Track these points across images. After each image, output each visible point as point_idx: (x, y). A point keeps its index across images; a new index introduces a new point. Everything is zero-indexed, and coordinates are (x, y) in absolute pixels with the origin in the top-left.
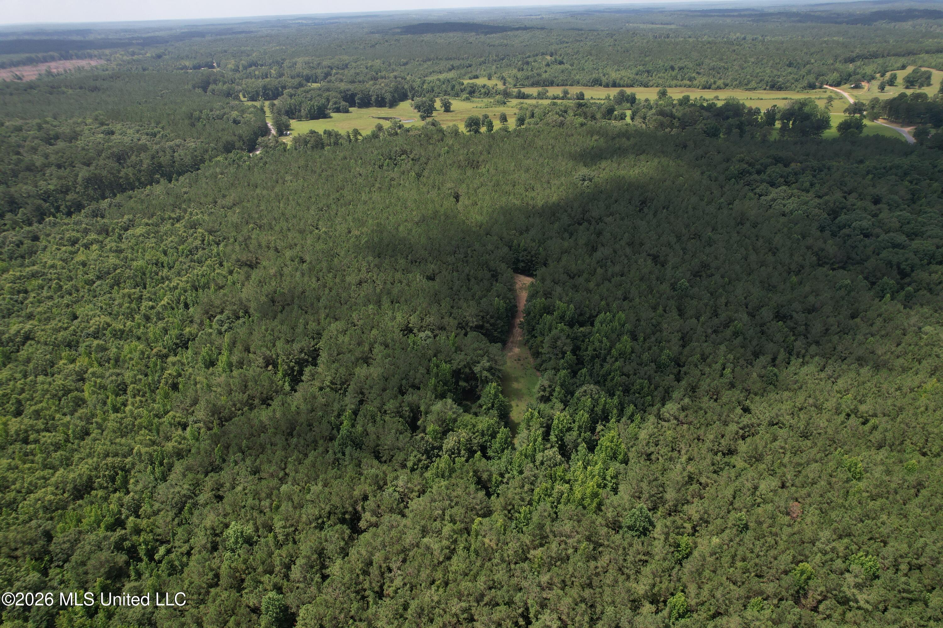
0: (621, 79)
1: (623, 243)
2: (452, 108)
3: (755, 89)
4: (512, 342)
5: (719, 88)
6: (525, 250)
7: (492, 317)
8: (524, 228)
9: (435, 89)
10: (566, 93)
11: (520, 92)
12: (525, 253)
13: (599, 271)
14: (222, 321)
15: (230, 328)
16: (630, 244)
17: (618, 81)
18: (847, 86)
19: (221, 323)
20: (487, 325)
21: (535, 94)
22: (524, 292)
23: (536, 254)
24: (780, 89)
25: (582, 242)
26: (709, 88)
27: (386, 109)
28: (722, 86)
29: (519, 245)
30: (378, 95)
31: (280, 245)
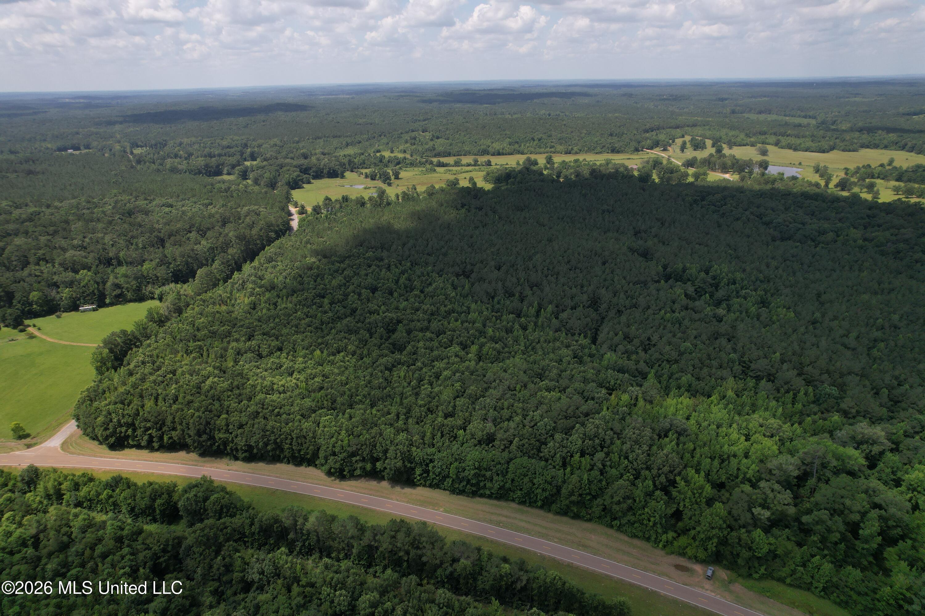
0: (503, 149)
2: (400, 176)
3: (601, 153)
5: (576, 153)
9: (366, 161)
10: (476, 161)
11: (439, 162)
17: (501, 151)
18: (658, 149)
21: (452, 163)
24: (618, 152)
26: (570, 153)
27: (338, 179)
28: (578, 151)
30: (330, 168)
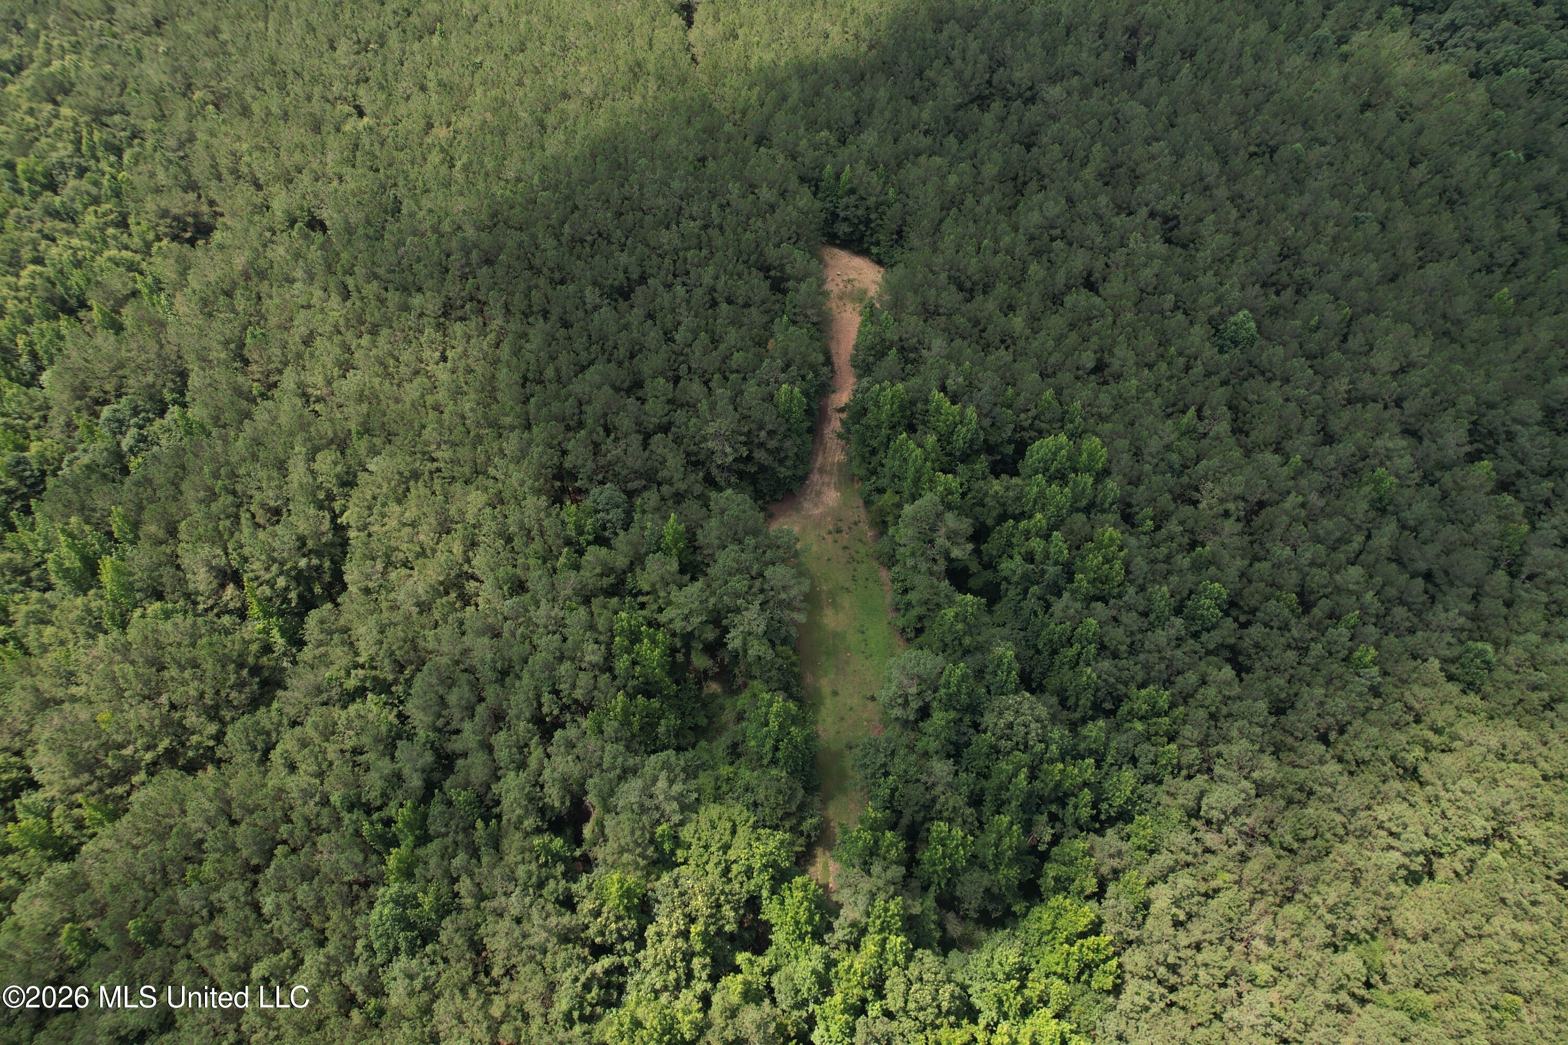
1: (1088, 173)
4: (822, 471)
6: (852, 191)
7: (771, 433)
8: (850, 120)
12: (852, 200)
13: (1035, 269)
14: (121, 422)
15: (143, 439)
16: (1107, 178)
19: (119, 426)
20: (760, 455)
22: (849, 307)
23: (878, 205)
25: (990, 170)
29: (838, 177)
31: (264, 167)
